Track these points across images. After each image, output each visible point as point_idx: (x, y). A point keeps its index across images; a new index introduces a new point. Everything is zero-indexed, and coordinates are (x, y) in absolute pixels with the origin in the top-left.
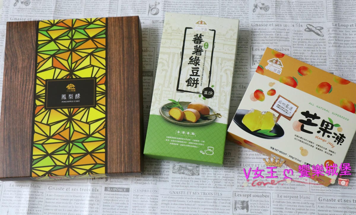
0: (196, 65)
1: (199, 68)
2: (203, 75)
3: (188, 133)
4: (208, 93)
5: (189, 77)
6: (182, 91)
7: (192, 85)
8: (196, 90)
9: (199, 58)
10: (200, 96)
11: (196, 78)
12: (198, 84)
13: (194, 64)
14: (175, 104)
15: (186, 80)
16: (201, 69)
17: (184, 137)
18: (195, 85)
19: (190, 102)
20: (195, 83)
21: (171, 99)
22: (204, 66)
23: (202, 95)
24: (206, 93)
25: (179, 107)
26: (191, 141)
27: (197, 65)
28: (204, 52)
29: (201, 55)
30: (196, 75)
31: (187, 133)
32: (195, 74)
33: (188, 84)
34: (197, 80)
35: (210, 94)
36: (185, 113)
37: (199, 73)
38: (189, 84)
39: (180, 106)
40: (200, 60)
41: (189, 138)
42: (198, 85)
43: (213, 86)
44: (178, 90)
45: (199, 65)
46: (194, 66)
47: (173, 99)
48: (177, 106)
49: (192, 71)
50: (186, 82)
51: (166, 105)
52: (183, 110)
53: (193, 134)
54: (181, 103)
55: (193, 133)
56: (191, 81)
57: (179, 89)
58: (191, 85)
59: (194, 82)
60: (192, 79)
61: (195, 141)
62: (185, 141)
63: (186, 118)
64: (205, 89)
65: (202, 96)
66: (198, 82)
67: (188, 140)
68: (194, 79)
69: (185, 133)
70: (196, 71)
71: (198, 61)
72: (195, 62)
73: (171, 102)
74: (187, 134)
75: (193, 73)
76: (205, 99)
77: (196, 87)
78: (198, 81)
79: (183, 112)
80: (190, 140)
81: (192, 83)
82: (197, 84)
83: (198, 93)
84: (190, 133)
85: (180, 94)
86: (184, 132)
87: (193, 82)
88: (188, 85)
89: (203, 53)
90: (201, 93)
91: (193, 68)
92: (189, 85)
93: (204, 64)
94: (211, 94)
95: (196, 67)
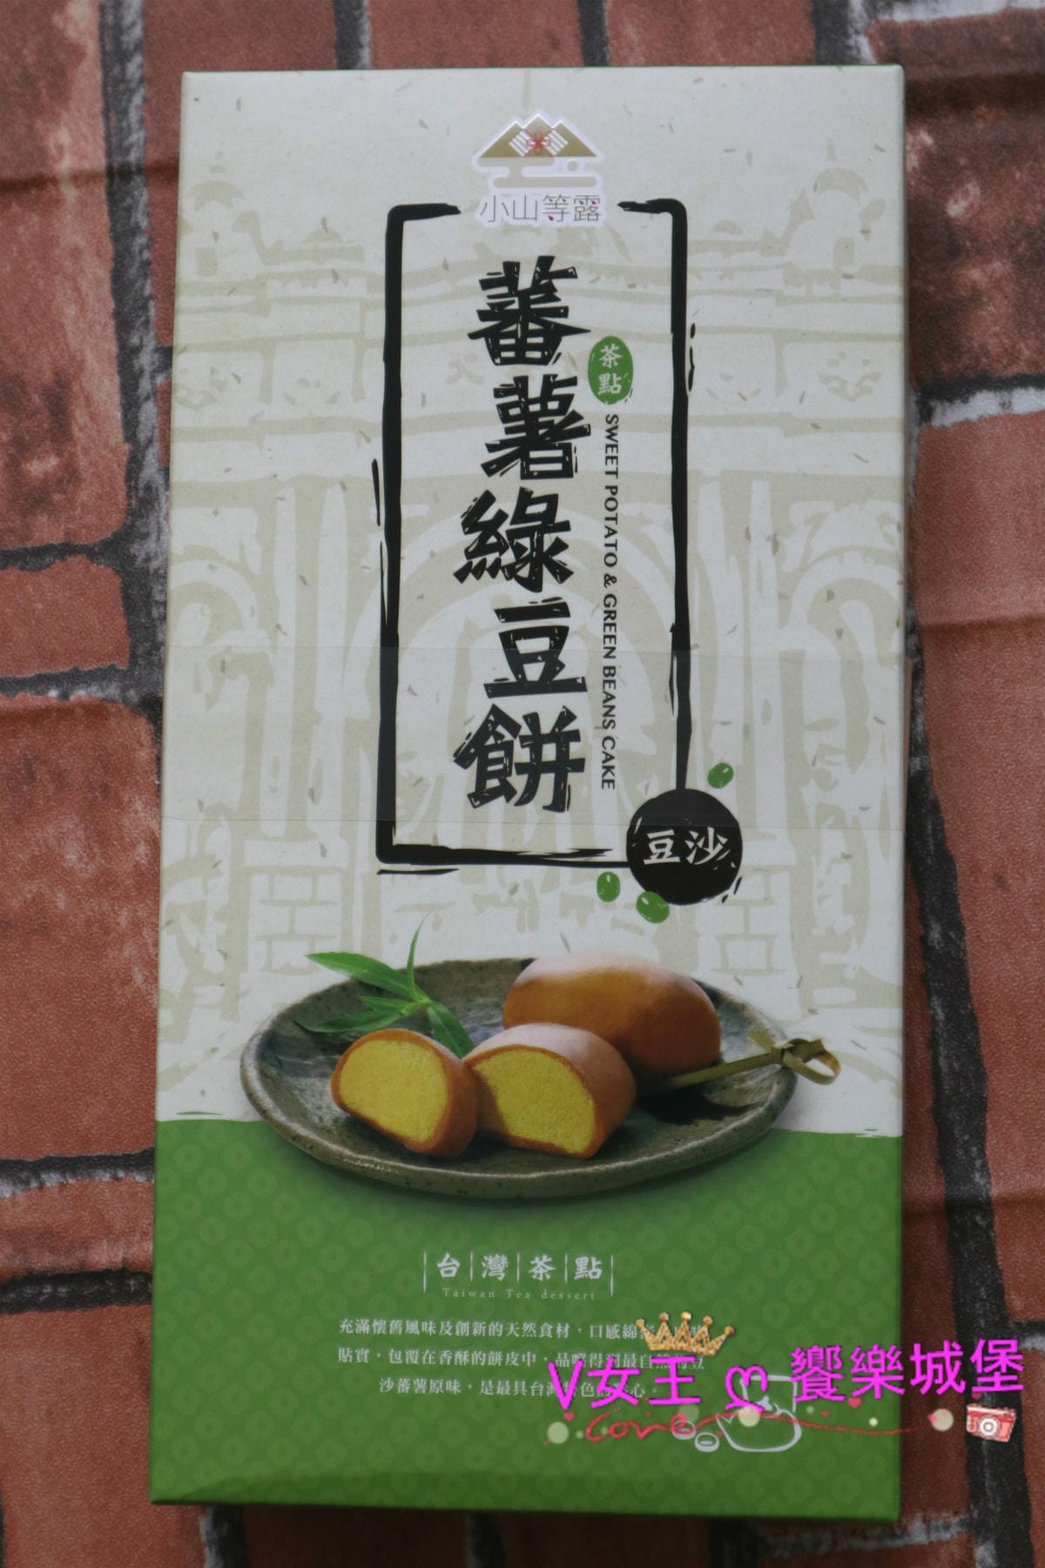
0: (534, 584)
1: (563, 610)
2: (609, 672)
3: (541, 1267)
4: (679, 849)
5: (478, 708)
6: (433, 857)
7: (519, 782)
8: (563, 834)
9: (552, 501)
10: (608, 891)
11: (548, 707)
12: (579, 765)
13: (511, 572)
14: (378, 991)
15: (460, 740)
16: (584, 620)
17: (502, 1309)
18: (547, 781)
19: (521, 955)
20: (548, 767)
21: (334, 947)
22: (609, 579)
23: (626, 878)
24: (662, 851)
25: (421, 1023)
26: (569, 1345)
27: (547, 575)
28: (599, 435)
29: (568, 471)
30: (548, 685)
31: (528, 1265)
32: (534, 672)
33: (482, 776)
34: (564, 734)
35: (701, 853)
36: (484, 1068)
37: (576, 659)
38: (493, 783)
39: (435, 1011)
40: (565, 526)
41: (554, 1312)
42: (572, 778)
43: (720, 775)
44: (388, 850)
45: (562, 573)
46: (521, 597)
47: (357, 948)
48: (406, 1009)
49: (508, 640)
50: (462, 758)
51: (294, 1015)
52: (464, 1045)
53: (586, 1267)
54: (434, 978)
55: (581, 1262)
56: (508, 747)
57: (402, 836)
58: (507, 791)
59: (536, 751)
60: (513, 728)
61: (612, 1332)
62: (519, 1344)
63: (498, 1118)
64: (652, 815)
65: (630, 887)
66: (575, 750)
67: (546, 1330)
68: (533, 719)
69: (510, 1269)
70: (542, 644)
71: (549, 540)
72: (519, 550)
73: (334, 977)
74: (527, 1277)
75: (517, 661)
76: (657, 916)
77: (560, 802)
78: (575, 736)
79: (469, 1066)
80: (563, 1330)
81: (522, 768)
82: (566, 766)
83: (584, 858)
84: (557, 1262)
85: (412, 886)
86: (496, 1265)
87: (522, 755)
88: (480, 796)
89: (586, 452)
90: (618, 853)
91: (506, 614)
92: (494, 794)
93: (610, 559)
94: (713, 852)
95: (538, 598)
